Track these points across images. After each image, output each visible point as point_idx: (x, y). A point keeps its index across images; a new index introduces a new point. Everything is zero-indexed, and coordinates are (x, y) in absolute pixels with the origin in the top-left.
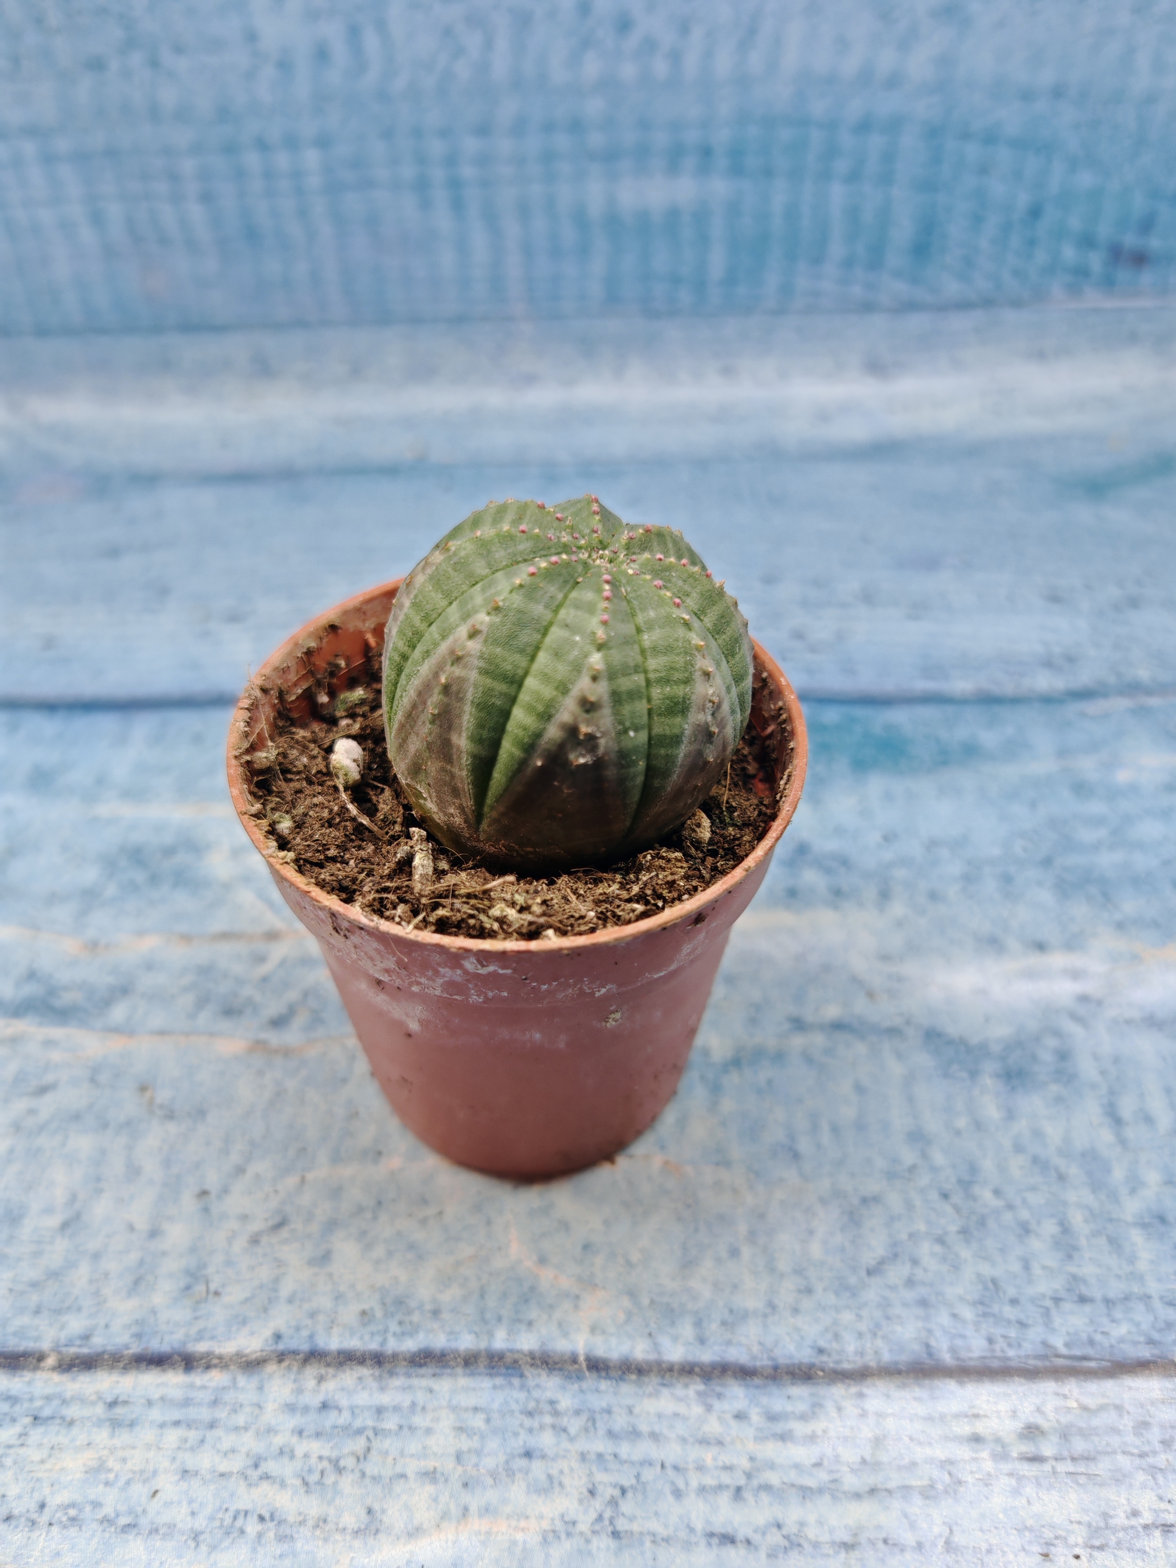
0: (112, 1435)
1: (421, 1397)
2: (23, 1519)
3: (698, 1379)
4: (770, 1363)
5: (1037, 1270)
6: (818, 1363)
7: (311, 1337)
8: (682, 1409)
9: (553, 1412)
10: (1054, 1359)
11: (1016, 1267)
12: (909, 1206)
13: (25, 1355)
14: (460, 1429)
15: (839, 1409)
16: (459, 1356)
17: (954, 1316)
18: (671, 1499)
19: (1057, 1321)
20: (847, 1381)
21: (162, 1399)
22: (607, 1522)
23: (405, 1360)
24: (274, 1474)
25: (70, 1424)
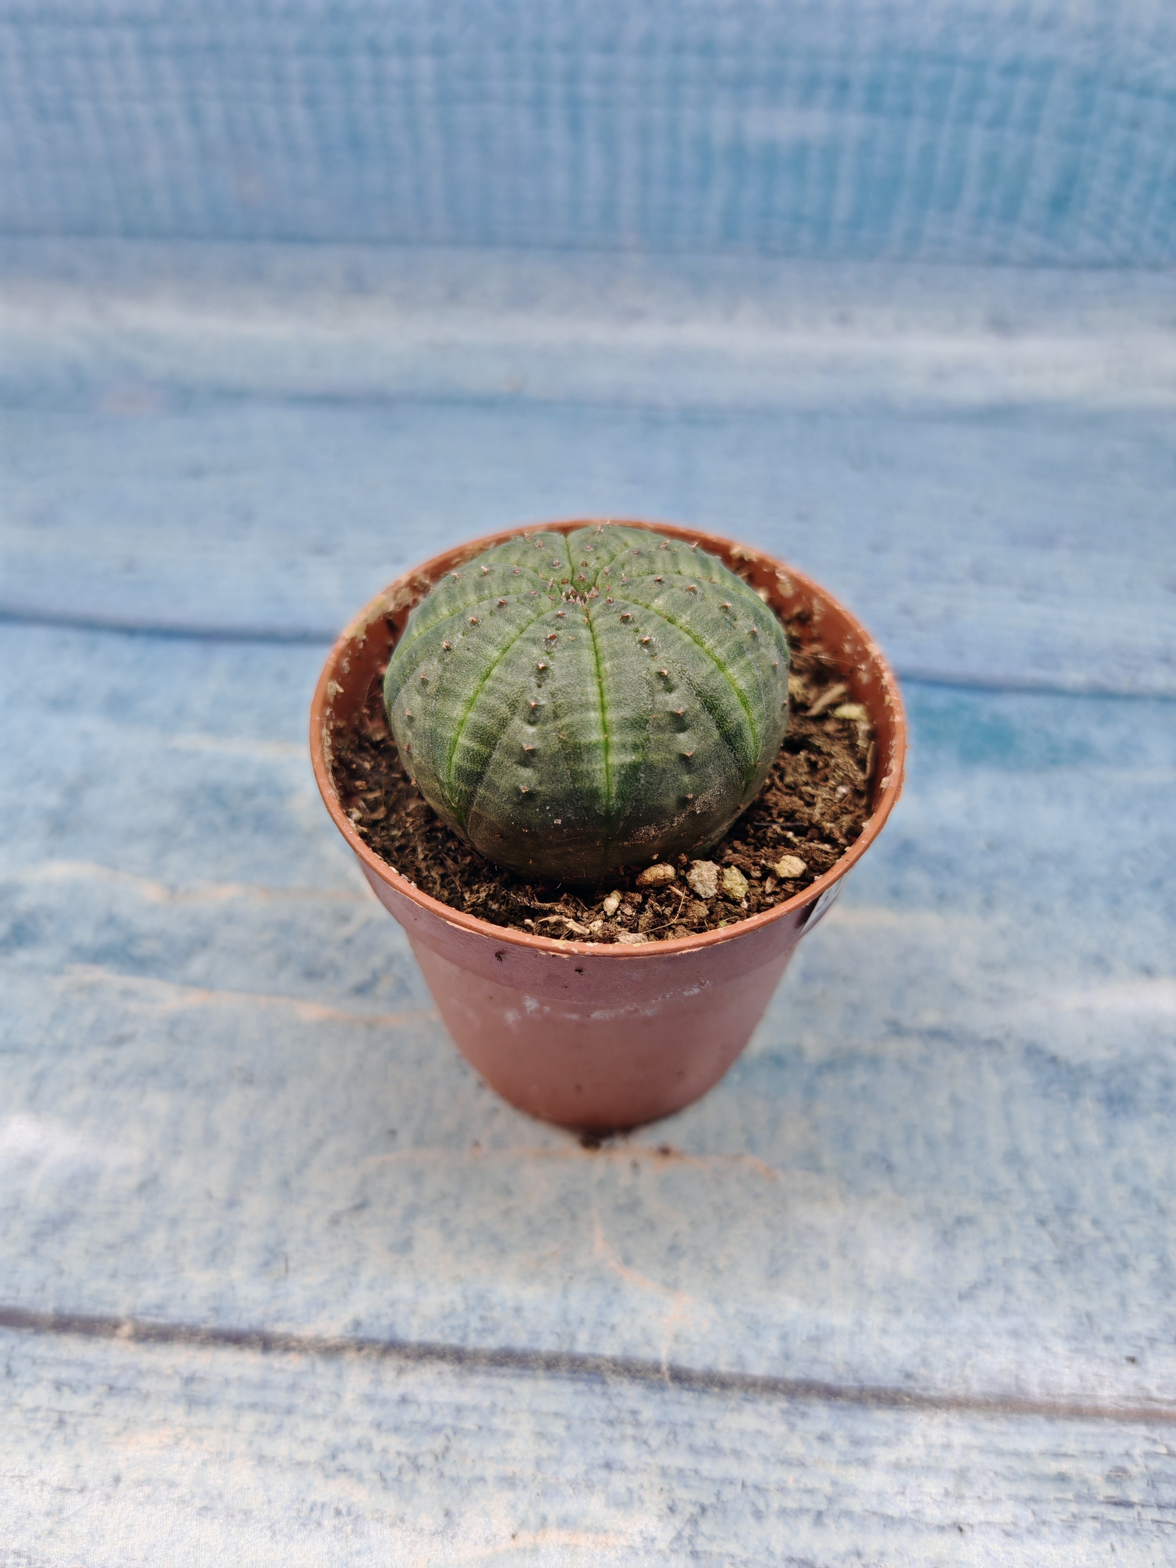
0: (189, 1413)
1: (501, 1397)
3: (782, 1396)
4: (856, 1384)
5: (1133, 1307)
6: (905, 1389)
7: (391, 1326)
8: (765, 1426)
9: (634, 1422)
10: (1146, 1402)
11: (1112, 1303)
12: (1006, 1231)
13: (101, 1321)
14: (541, 1435)
15: (925, 1437)
16: (541, 1357)
17: (1046, 1349)
18: (751, 1520)
19: (1153, 1363)
20: (933, 1409)
21: (240, 1378)
22: (686, 1542)
23: (485, 1357)
24: (350, 1467)
25: (146, 1397)
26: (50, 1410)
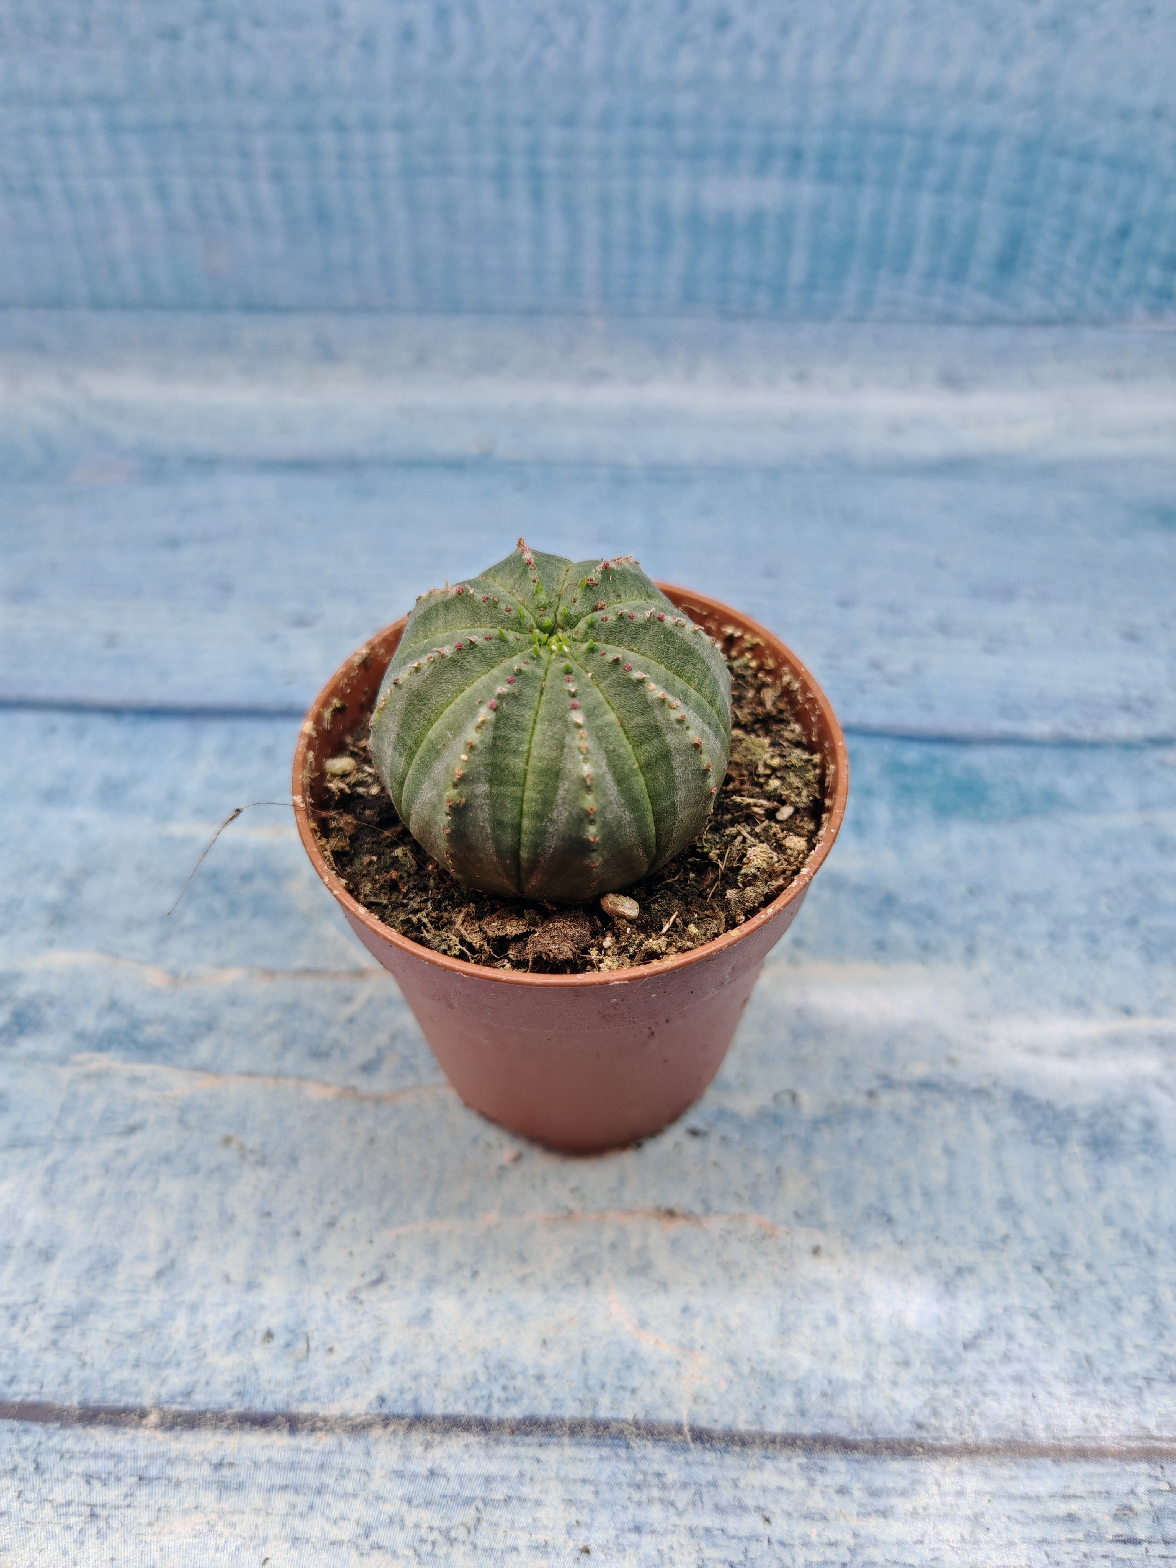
0: (220, 1499)
1: (529, 1467)
3: (800, 1452)
4: (870, 1437)
5: (1129, 1349)
6: (917, 1439)
7: (415, 1401)
8: (785, 1483)
9: (660, 1485)
10: (1146, 1441)
11: (1109, 1345)
12: (1004, 1279)
13: (126, 1410)
14: (570, 1502)
15: (939, 1486)
16: (565, 1424)
17: (1051, 1394)
19: (1149, 1402)
20: (946, 1458)
21: (268, 1461)
23: (510, 1427)
24: (385, 1544)
25: (178, 1484)
26: (81, 1504)
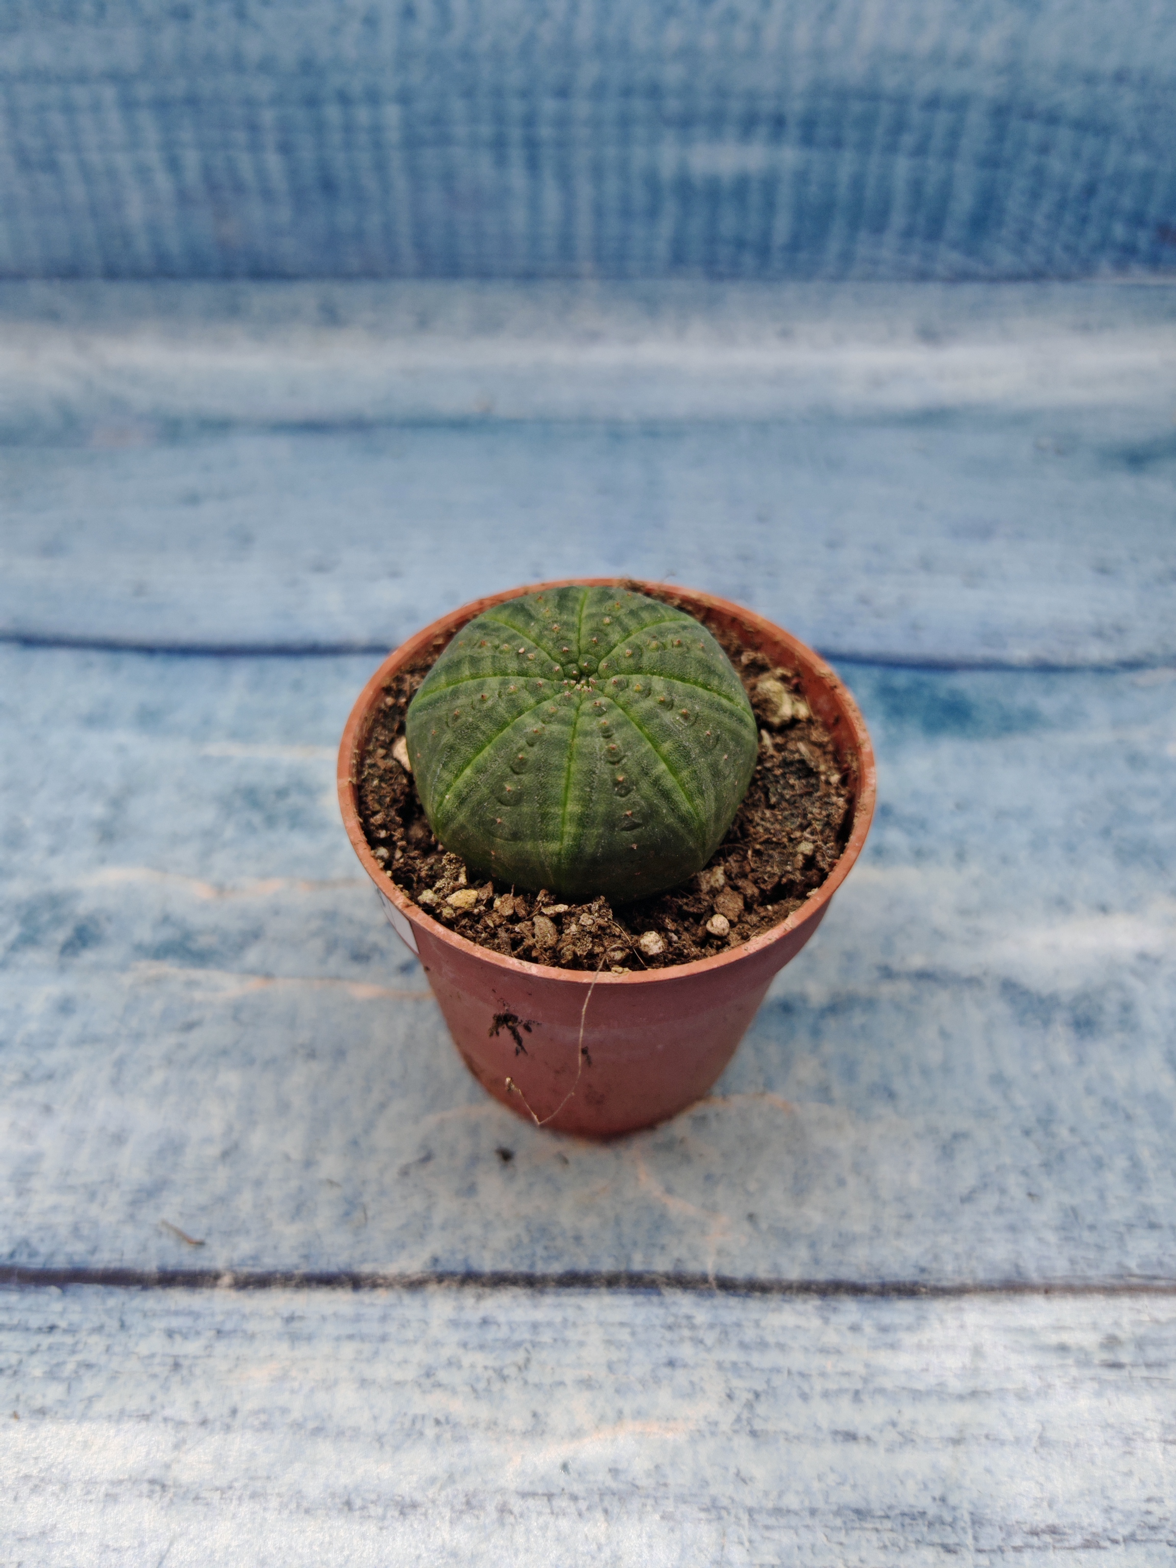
0: (292, 1348)
1: (571, 1313)
2: (218, 1424)
3: (815, 1296)
4: (879, 1281)
5: (1111, 1200)
6: (921, 1281)
7: (466, 1260)
8: (802, 1322)
9: (690, 1326)
10: (1128, 1278)
11: (1092, 1197)
12: (996, 1142)
13: (202, 1274)
14: (609, 1342)
15: (942, 1321)
16: (602, 1276)
17: (1040, 1240)
18: (799, 1402)
19: (1131, 1245)
20: (947, 1297)
21: (335, 1315)
22: (745, 1423)
23: (553, 1280)
24: (445, 1383)
25: (252, 1337)
26: (164, 1355)
